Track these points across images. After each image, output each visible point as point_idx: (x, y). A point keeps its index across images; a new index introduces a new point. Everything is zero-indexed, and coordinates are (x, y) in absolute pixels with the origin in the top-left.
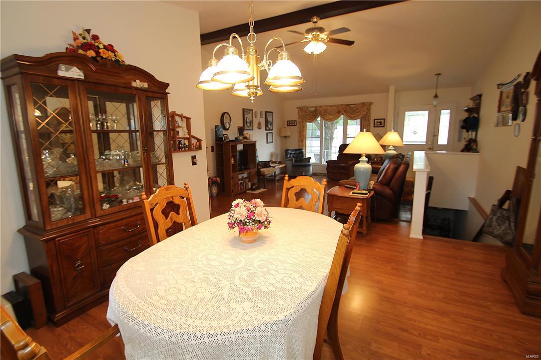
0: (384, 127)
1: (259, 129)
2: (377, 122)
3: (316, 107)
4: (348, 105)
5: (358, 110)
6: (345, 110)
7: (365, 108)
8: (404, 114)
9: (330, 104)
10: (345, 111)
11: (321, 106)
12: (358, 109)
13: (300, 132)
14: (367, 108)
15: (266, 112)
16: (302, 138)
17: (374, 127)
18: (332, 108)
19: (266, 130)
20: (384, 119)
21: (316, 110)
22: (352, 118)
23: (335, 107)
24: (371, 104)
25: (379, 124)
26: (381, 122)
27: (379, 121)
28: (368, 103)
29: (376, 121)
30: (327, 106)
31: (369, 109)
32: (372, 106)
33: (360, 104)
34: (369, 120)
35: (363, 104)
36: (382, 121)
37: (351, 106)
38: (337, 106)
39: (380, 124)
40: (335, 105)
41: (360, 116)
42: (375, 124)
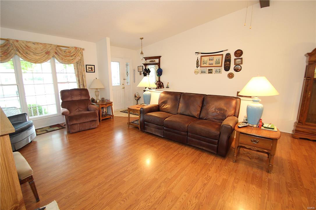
0: (95, 72)
2: (89, 68)
3: (7, 40)
4: (58, 46)
6: (56, 51)
7: (79, 53)
9: (34, 41)
10: (56, 53)
11: (17, 41)
12: (70, 52)
14: (81, 53)
20: (94, 66)
23: (41, 46)
24: (82, 49)
25: (90, 69)
26: (92, 68)
27: (90, 67)
30: (27, 42)
31: (82, 55)
32: (84, 51)
33: (73, 48)
35: (76, 48)
38: (44, 45)
39: (92, 70)
41: (75, 61)
42: (87, 70)
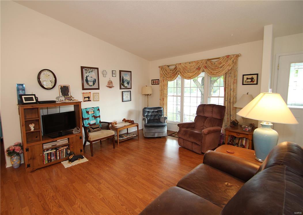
0: (257, 84)
1: (110, 87)
2: (247, 79)
3: (176, 65)
4: (208, 60)
5: (221, 65)
6: (206, 65)
7: (230, 62)
8: (290, 67)
9: (190, 61)
10: (206, 67)
12: (220, 63)
13: (161, 90)
14: (233, 61)
15: (120, 71)
16: (163, 97)
17: (243, 84)
18: (191, 65)
19: (121, 88)
20: (257, 74)
21: (176, 68)
22: (213, 74)
23: (194, 64)
24: (238, 56)
25: (250, 80)
26: (252, 79)
27: (250, 77)
28: (234, 55)
29: (245, 77)
30: (186, 63)
31: (235, 63)
32: (239, 58)
33: (223, 57)
34: (235, 76)
35: (228, 57)
36: (255, 77)
37: (213, 61)
38: (197, 62)
39: (252, 81)
40: (195, 61)
41: (224, 72)
42: (244, 82)
